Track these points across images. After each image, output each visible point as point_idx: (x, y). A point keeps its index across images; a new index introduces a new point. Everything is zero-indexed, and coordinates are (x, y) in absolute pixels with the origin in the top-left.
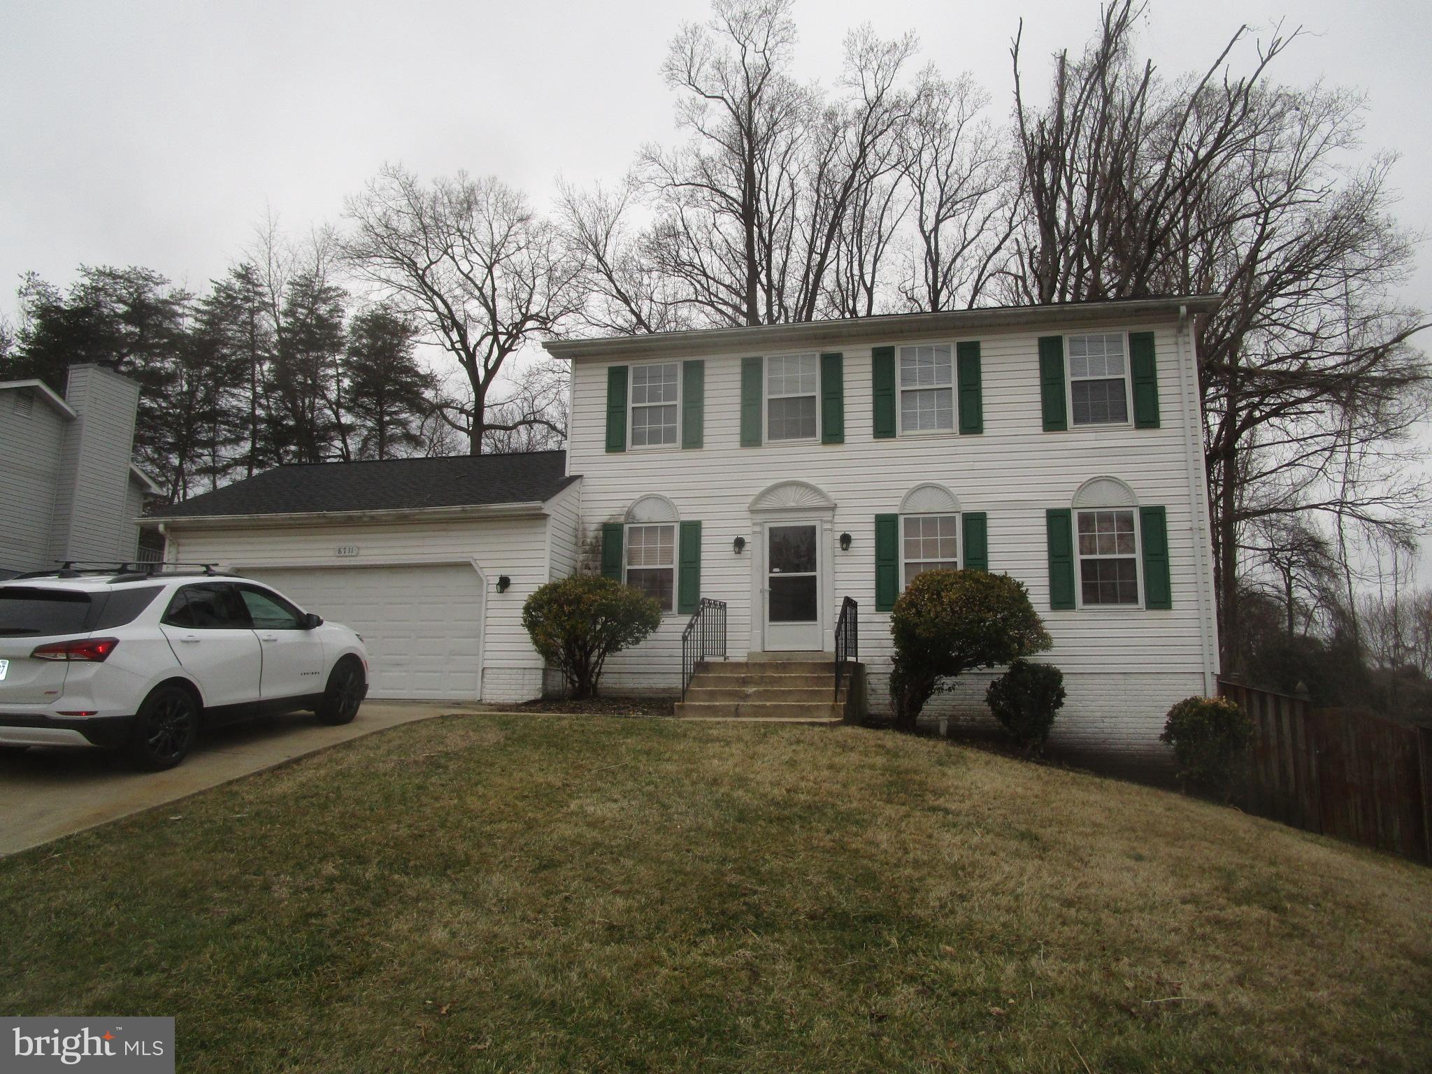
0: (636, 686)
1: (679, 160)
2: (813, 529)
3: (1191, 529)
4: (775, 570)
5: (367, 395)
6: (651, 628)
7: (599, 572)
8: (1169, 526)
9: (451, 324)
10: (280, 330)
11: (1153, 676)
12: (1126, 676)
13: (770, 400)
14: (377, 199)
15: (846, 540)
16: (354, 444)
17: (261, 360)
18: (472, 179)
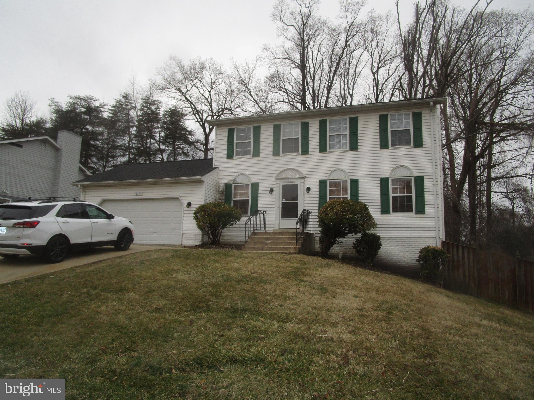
0: (236, 240)
1: (277, 50)
2: (297, 185)
3: (433, 185)
4: (284, 200)
5: (170, 138)
6: (238, 220)
7: (224, 201)
8: (425, 184)
9: (197, 112)
10: (137, 116)
11: (417, 238)
12: (407, 238)
13: (283, 140)
14: (168, 68)
15: (308, 189)
16: (165, 156)
17: (133, 127)
18: (203, 59)
